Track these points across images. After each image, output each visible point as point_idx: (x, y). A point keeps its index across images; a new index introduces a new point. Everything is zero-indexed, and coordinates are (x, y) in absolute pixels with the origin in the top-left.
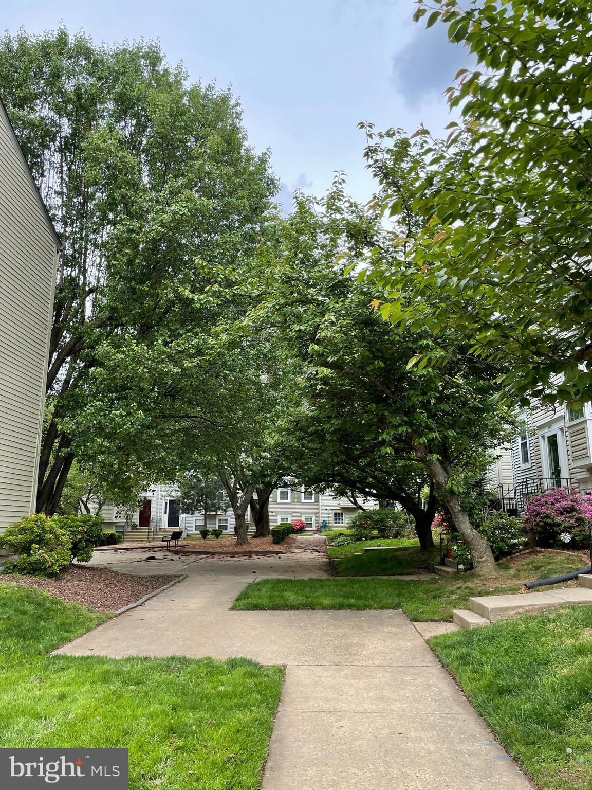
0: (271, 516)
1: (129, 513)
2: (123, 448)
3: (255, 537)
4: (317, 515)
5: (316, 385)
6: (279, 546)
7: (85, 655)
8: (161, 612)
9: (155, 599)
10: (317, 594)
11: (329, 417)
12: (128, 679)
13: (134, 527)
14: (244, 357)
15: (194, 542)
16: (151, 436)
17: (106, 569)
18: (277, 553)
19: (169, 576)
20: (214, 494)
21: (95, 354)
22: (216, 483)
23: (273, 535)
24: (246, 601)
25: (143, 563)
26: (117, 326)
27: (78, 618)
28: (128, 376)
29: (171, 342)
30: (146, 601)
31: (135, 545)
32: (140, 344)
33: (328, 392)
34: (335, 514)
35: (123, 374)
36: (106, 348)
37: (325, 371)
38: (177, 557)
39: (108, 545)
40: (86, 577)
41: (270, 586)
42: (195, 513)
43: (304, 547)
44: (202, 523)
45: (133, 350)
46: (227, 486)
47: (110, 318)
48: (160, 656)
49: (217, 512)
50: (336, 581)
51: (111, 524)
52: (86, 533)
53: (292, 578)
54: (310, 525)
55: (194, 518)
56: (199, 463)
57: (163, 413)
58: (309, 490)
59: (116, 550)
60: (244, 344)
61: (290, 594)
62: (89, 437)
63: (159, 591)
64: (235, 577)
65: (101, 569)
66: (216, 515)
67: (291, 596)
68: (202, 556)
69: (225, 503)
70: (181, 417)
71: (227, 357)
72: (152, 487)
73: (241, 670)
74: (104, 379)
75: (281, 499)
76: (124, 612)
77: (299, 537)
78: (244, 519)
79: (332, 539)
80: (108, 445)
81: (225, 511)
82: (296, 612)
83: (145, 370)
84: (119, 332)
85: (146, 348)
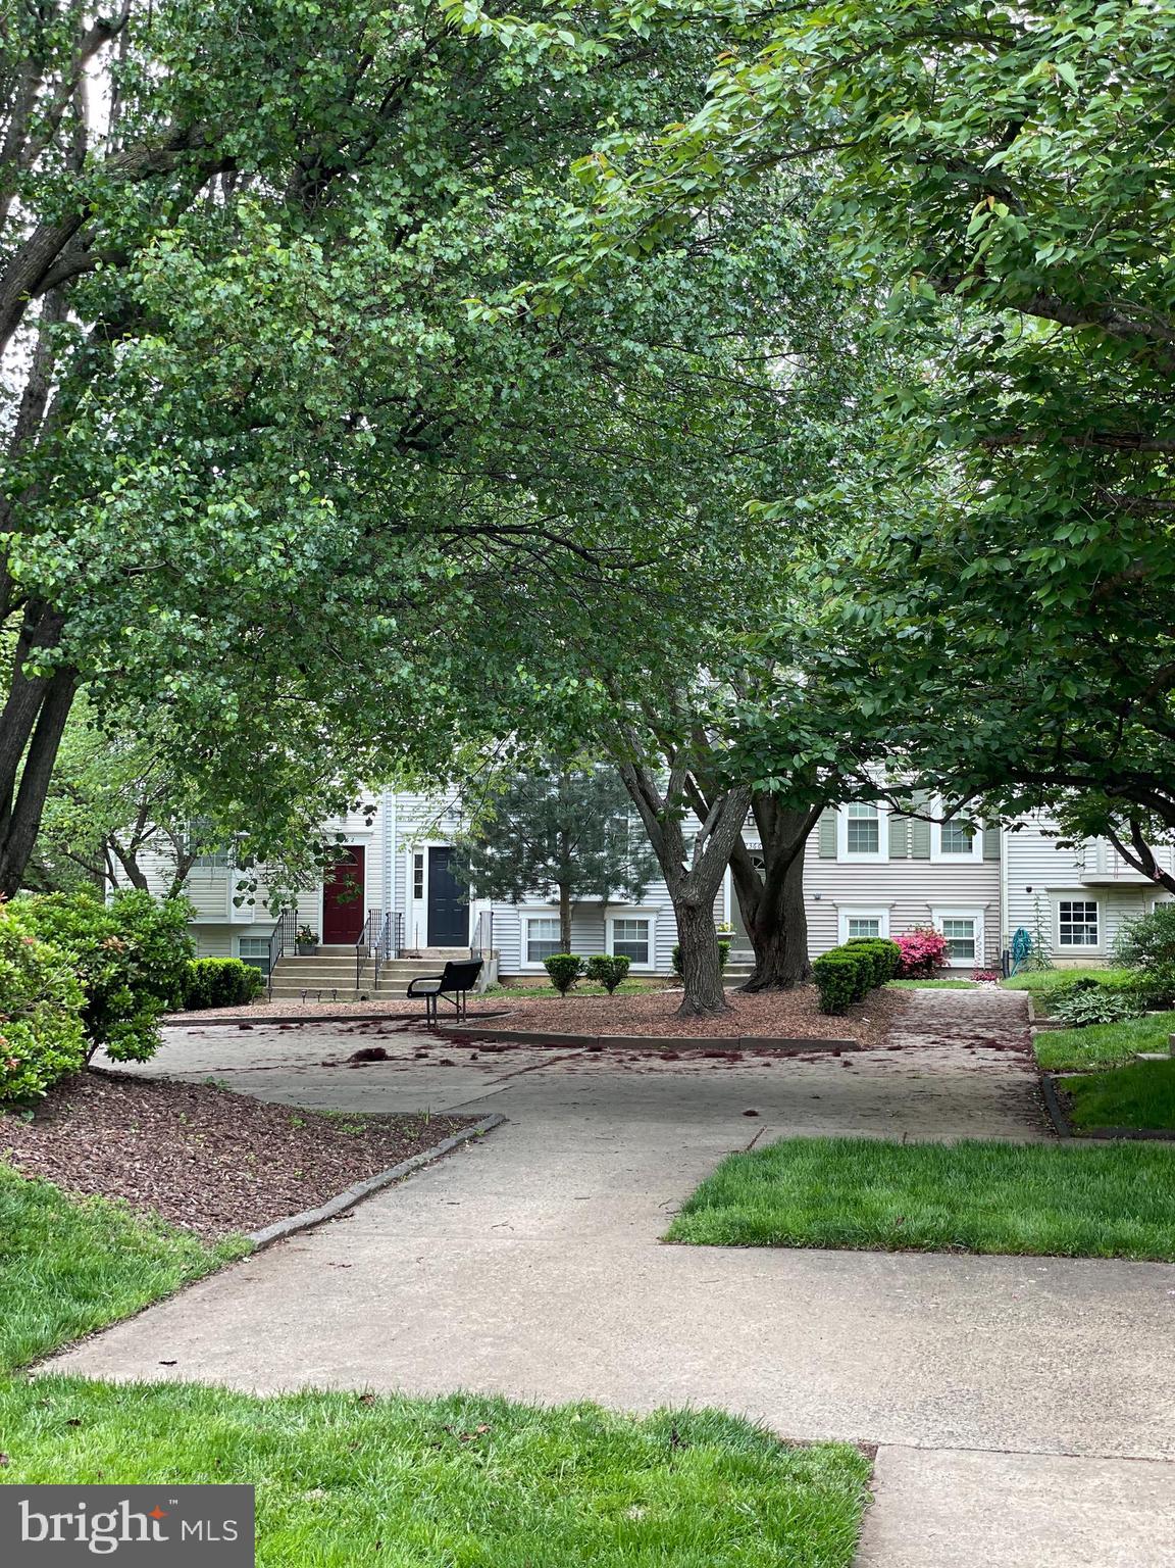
0: (813, 914)
1: (284, 890)
2: (251, 647)
3: (752, 987)
4: (993, 912)
5: (995, 388)
6: (845, 1022)
7: (148, 1381)
8: (414, 1242)
9: (390, 1195)
10: (992, 1198)
11: (1048, 520)
12: (302, 1468)
13: (306, 942)
14: (700, 283)
15: (526, 1003)
16: (355, 603)
17: (213, 1086)
18: (838, 1049)
19: (438, 1120)
20: (595, 826)
21: (132, 285)
22: (599, 786)
23: (823, 982)
24: (721, 1214)
25: (343, 1072)
26: (206, 172)
27: (119, 1255)
28: (259, 371)
29: (416, 229)
30: (356, 1203)
31: (313, 1007)
32: (295, 236)
33: (1043, 415)
34: (1065, 906)
35: (240, 362)
36: (173, 259)
37: (1036, 330)
38: (466, 1053)
39: (217, 1005)
40: (141, 1112)
41: (810, 1163)
42: (527, 895)
43: (942, 1027)
44: (552, 935)
45: (270, 265)
46: (644, 796)
47: (181, 141)
48: (410, 1391)
49: (606, 894)
50: (1067, 1152)
51: (221, 932)
52: (134, 958)
53: (896, 1137)
54: (967, 948)
55: (525, 917)
56: (538, 707)
57: (395, 517)
58: (963, 815)
59: (245, 1025)
60: (702, 229)
61: (887, 1193)
62: (128, 603)
63: (403, 1167)
64: (681, 1130)
65: (192, 1086)
66: (605, 904)
67: (889, 1203)
68: (554, 1052)
69: (636, 863)
70: (459, 531)
71: (633, 285)
72: (366, 797)
73: (707, 1455)
74: (172, 384)
75: (852, 848)
76: (280, 1237)
77: (923, 992)
78: (710, 923)
79: (1051, 1002)
80: (199, 635)
81: (640, 893)
82: (912, 1259)
83: (323, 343)
84: (219, 193)
85: (318, 252)
